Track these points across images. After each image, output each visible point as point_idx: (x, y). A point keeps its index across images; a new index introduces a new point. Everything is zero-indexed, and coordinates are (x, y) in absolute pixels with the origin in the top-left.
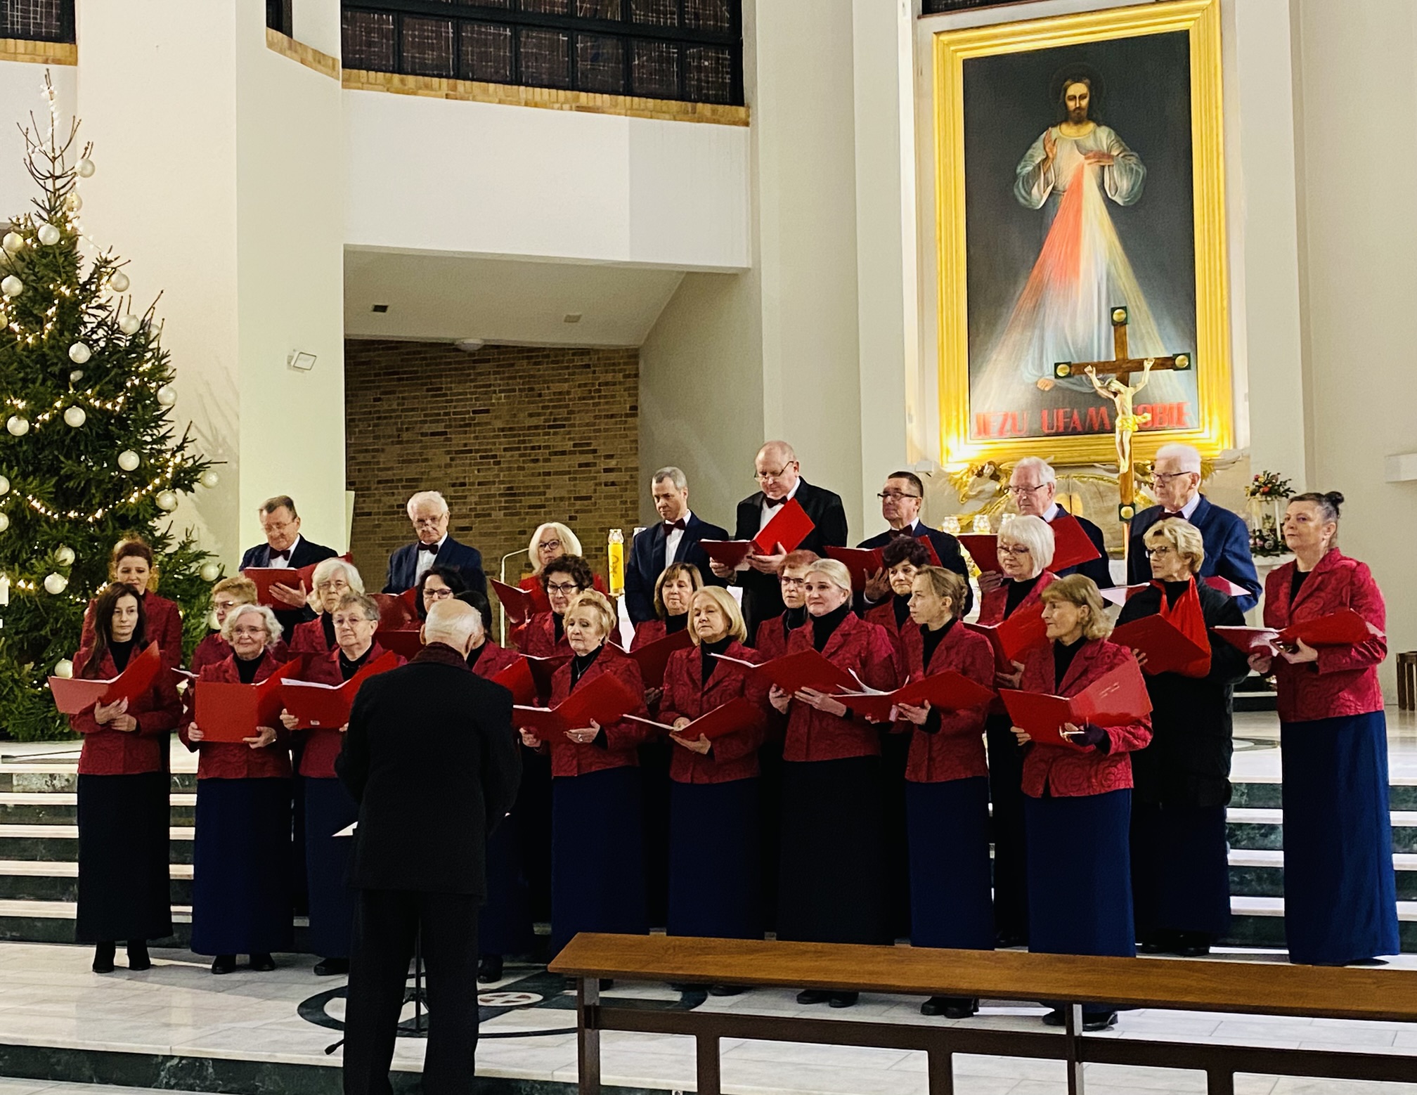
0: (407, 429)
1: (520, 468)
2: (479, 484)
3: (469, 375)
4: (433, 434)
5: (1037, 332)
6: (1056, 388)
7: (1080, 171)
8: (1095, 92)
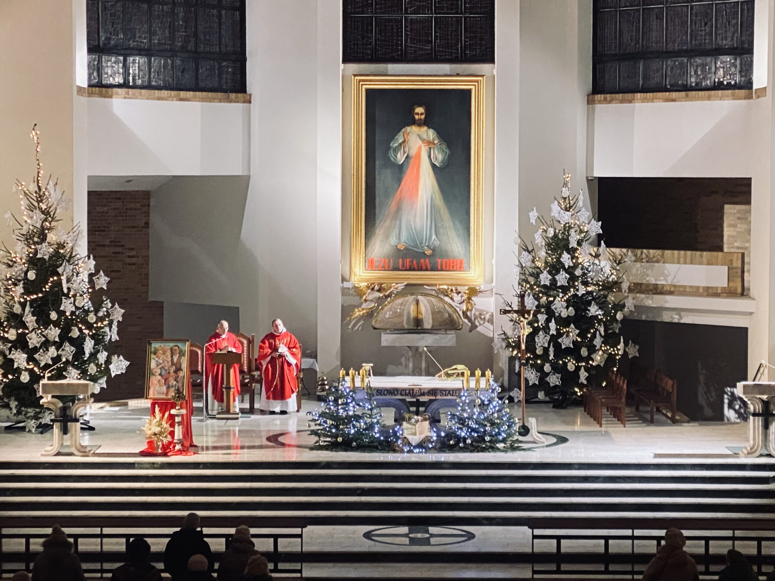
5: (398, 222)
6: (406, 249)
7: (420, 148)
8: (428, 113)
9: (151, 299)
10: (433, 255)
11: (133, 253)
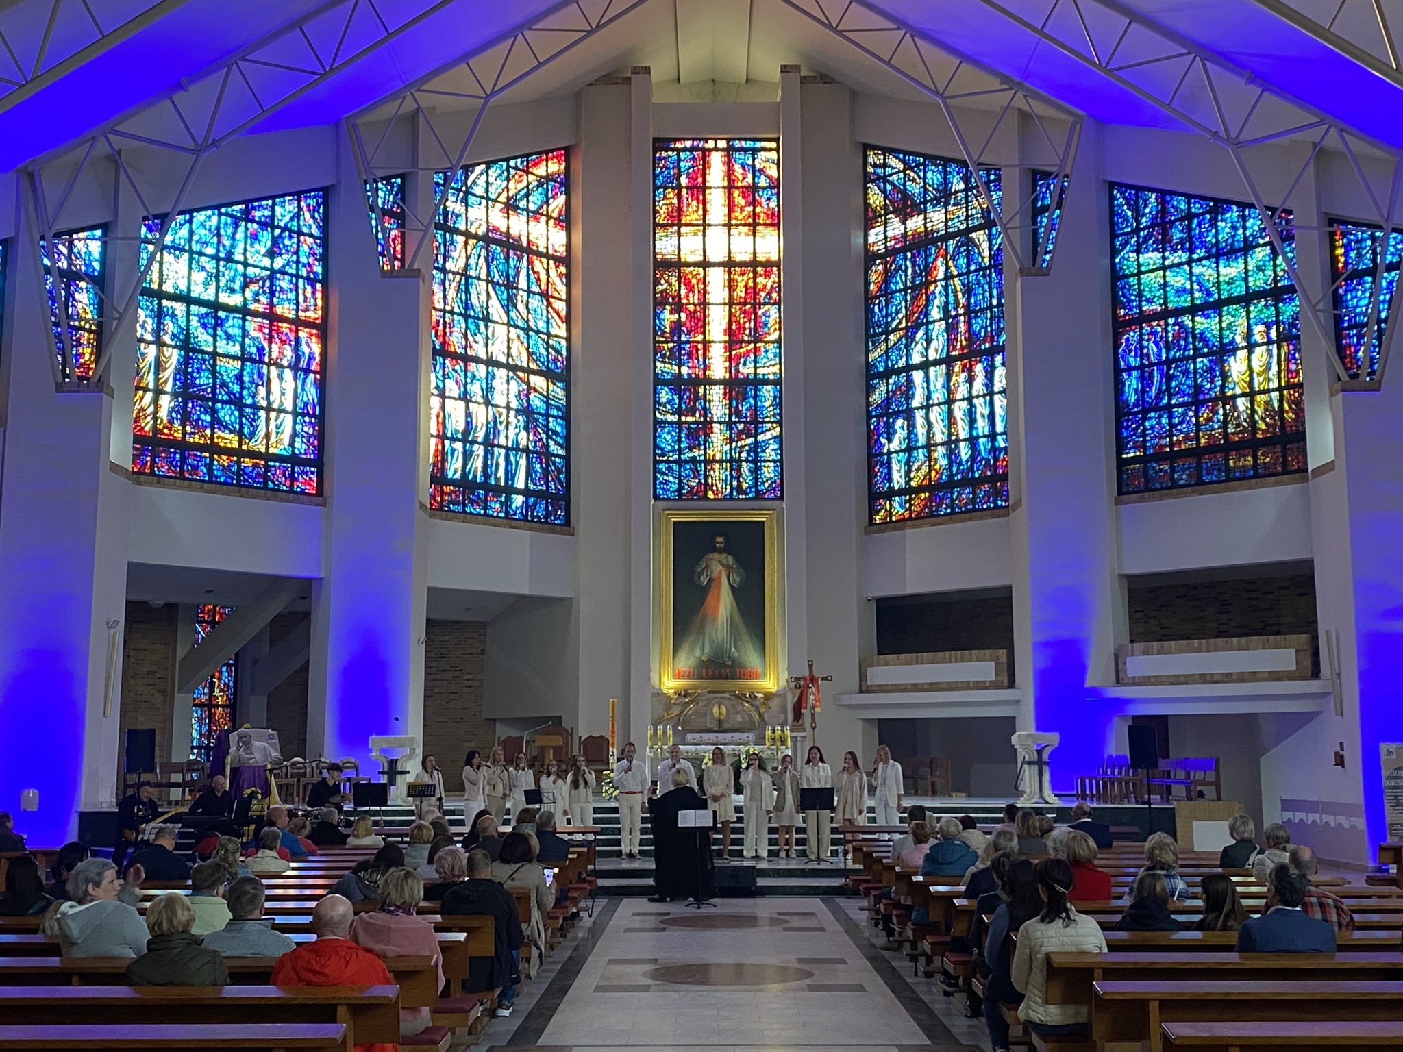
5: (702, 635)
6: (709, 660)
7: (720, 573)
8: (726, 542)
9: (484, 717)
10: (731, 666)
11: (470, 677)
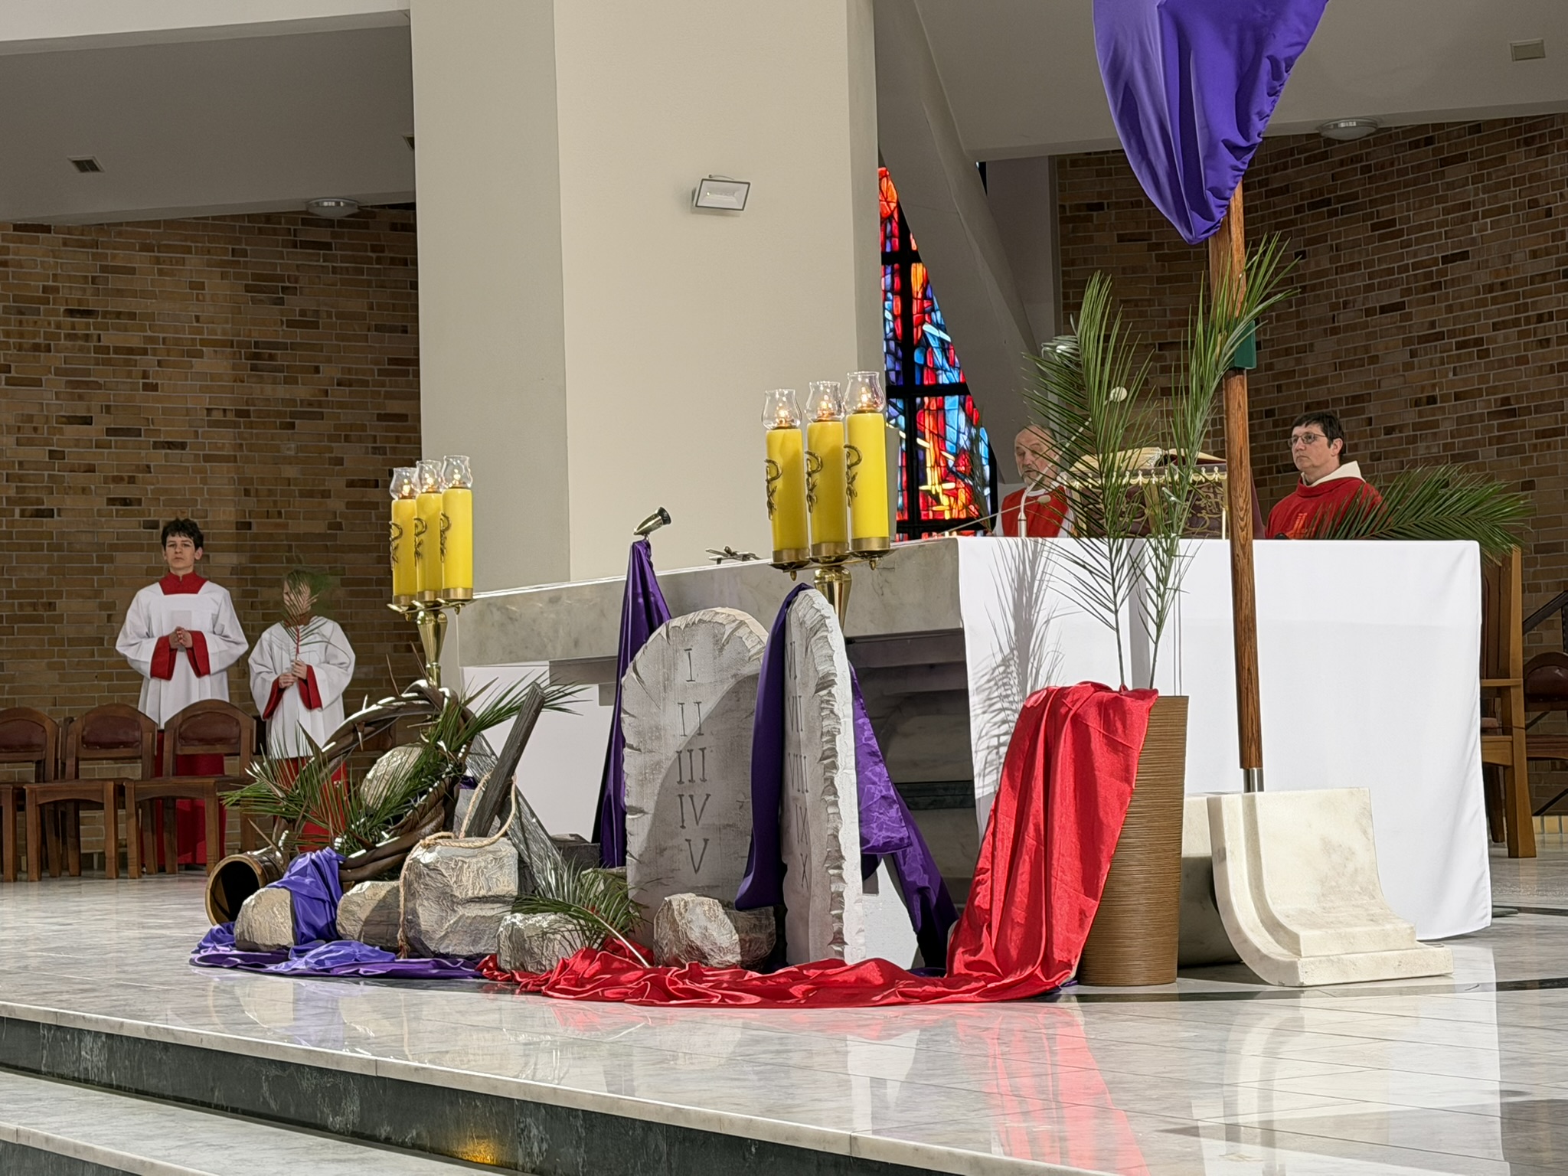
0: (1345, 304)
1: (1522, 360)
2: (1458, 397)
3: (1436, 189)
4: (1384, 310)
